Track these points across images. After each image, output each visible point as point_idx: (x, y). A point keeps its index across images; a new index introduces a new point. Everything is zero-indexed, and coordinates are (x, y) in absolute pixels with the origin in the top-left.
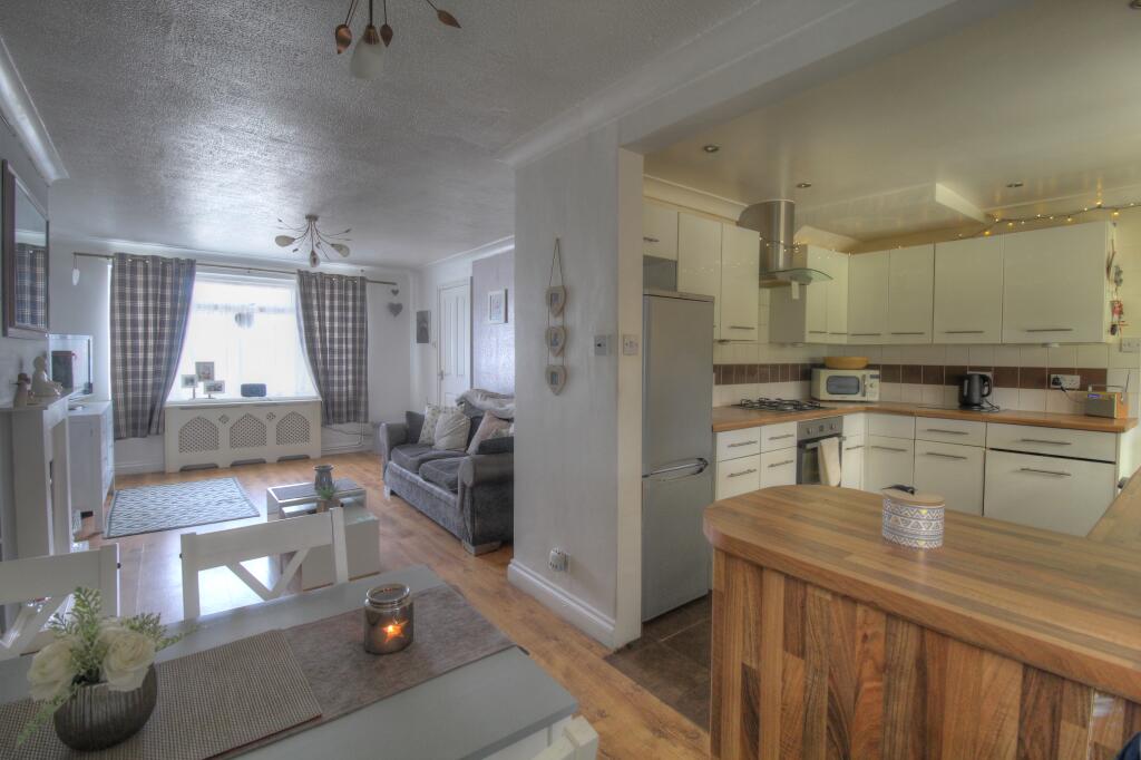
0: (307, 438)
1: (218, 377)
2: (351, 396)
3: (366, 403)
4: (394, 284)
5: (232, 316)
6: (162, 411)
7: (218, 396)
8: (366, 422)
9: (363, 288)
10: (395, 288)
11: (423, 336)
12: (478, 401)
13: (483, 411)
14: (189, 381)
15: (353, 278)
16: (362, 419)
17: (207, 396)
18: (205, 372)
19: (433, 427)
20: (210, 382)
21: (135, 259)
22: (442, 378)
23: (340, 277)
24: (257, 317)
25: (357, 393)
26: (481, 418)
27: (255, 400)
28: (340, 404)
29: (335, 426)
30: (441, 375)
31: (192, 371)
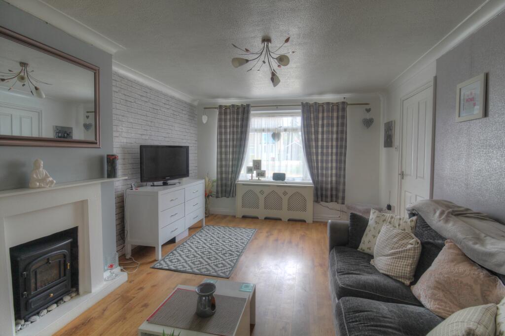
0: (305, 210)
1: (263, 168)
2: (334, 185)
3: (344, 191)
4: (367, 104)
5: (270, 134)
6: (235, 185)
7: (262, 179)
8: (343, 203)
9: (344, 110)
10: (368, 107)
11: (389, 142)
12: (435, 221)
13: (444, 239)
14: (250, 170)
15: (337, 104)
16: (340, 201)
17: (257, 178)
18: (257, 164)
19: (374, 236)
20: (259, 171)
21: (226, 107)
22: (403, 178)
23: (328, 104)
24: (283, 134)
25: (337, 183)
26: (439, 248)
27: (279, 183)
28: (327, 190)
29: (323, 203)
30: (402, 175)
31: (251, 164)
